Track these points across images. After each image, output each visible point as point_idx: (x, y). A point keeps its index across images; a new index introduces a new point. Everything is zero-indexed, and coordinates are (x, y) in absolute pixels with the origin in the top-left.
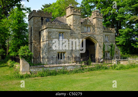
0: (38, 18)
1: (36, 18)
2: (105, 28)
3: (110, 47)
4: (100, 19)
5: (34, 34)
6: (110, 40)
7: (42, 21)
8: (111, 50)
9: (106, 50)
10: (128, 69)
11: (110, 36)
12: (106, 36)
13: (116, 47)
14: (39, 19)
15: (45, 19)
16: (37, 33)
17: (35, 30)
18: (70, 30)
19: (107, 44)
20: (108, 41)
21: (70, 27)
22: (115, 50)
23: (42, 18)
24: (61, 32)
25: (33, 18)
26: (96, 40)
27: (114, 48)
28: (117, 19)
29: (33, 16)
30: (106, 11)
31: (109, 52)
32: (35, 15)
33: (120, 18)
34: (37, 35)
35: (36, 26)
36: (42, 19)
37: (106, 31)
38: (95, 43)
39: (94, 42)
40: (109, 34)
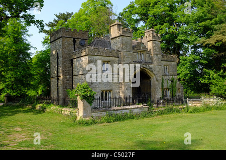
0: (68, 39)
1: (66, 40)
2: (163, 55)
3: (170, 82)
4: (157, 42)
5: (63, 63)
6: (170, 73)
7: (74, 44)
8: (172, 86)
9: (165, 87)
10: (203, 111)
11: (170, 67)
12: (165, 66)
13: (178, 83)
14: (71, 41)
15: (78, 41)
16: (68, 61)
17: (65, 58)
18: (117, 59)
19: (166, 78)
20: (168, 74)
21: (118, 54)
22: (177, 86)
23: (74, 39)
24: (106, 62)
25: (61, 39)
26: (152, 72)
27: (176, 83)
28: (178, 42)
29: (62, 37)
30: (162, 29)
31: (168, 89)
32: (64, 35)
33: (181, 40)
34: (68, 65)
35: (66, 51)
36: (74, 41)
37: (165, 59)
38: (151, 77)
39: (150, 75)
40: (169, 63)
